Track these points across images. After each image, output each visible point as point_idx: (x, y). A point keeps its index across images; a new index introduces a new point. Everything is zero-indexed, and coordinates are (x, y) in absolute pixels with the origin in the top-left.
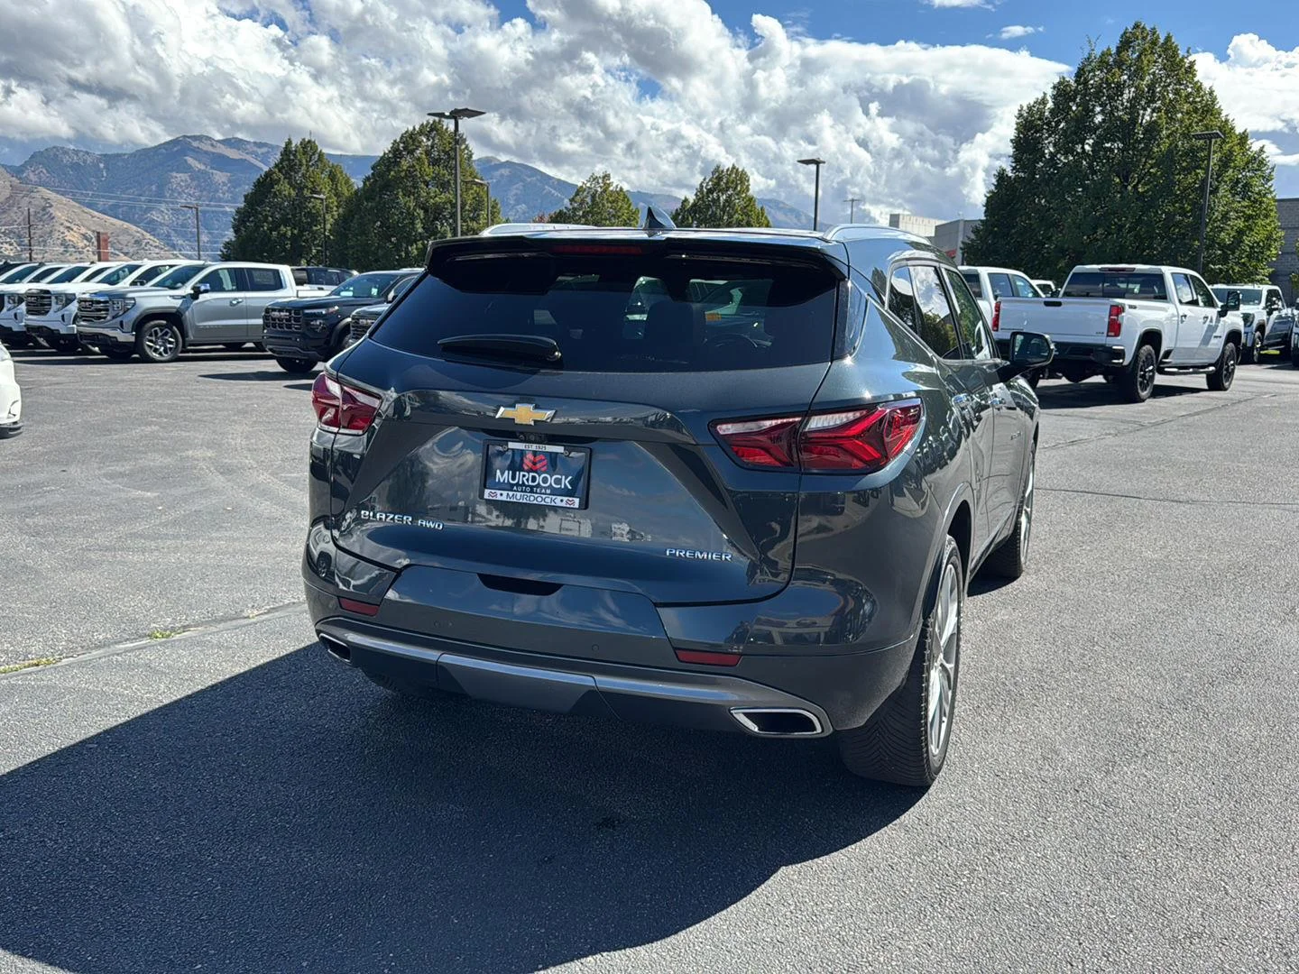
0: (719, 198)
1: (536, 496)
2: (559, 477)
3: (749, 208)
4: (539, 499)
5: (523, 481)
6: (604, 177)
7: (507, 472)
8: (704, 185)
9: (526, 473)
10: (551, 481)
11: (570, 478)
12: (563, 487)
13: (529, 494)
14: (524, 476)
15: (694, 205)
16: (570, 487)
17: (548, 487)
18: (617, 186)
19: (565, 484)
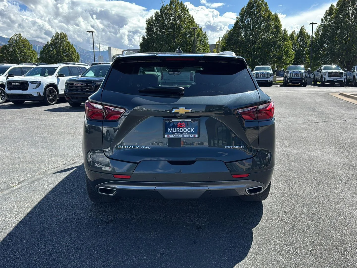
0: (59, 41)
1: (183, 135)
2: (190, 129)
3: (69, 45)
4: (184, 136)
5: (178, 131)
6: (19, 35)
7: (172, 129)
8: (53, 38)
9: (179, 129)
10: (187, 130)
11: (193, 129)
12: (191, 132)
13: (180, 135)
14: (178, 129)
15: (51, 43)
16: (194, 132)
17: (186, 132)
18: (24, 37)
19: (192, 131)
